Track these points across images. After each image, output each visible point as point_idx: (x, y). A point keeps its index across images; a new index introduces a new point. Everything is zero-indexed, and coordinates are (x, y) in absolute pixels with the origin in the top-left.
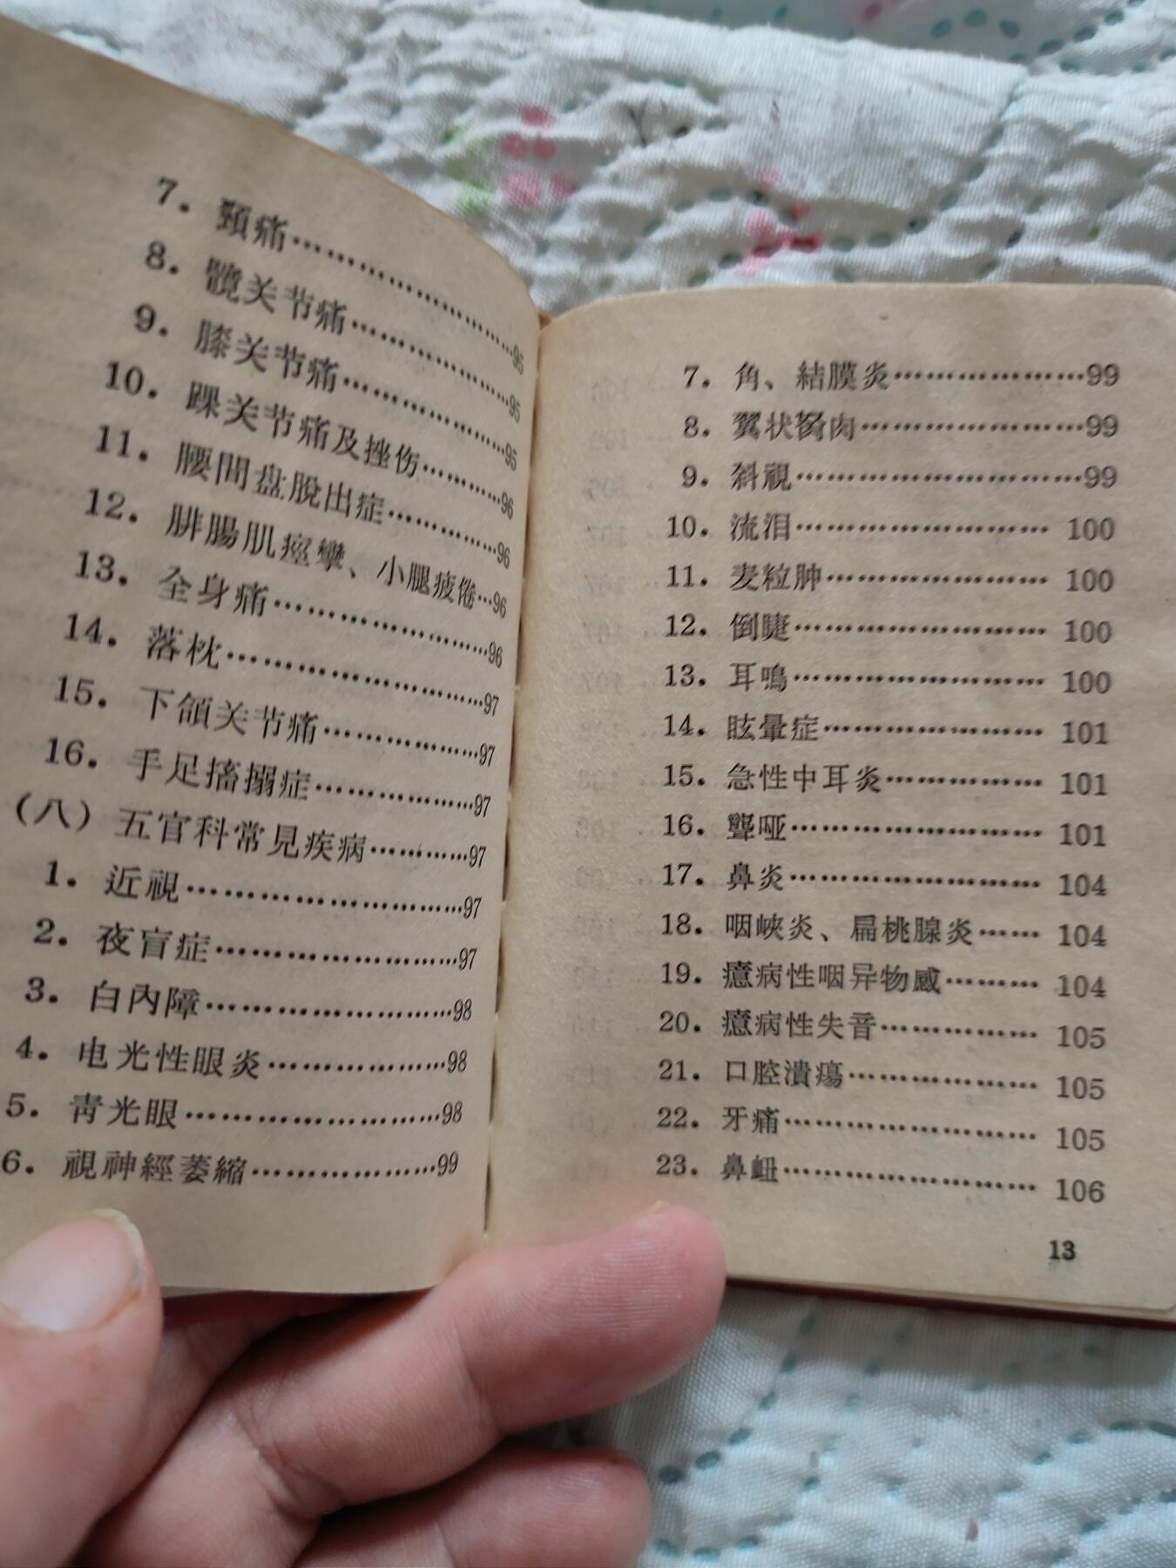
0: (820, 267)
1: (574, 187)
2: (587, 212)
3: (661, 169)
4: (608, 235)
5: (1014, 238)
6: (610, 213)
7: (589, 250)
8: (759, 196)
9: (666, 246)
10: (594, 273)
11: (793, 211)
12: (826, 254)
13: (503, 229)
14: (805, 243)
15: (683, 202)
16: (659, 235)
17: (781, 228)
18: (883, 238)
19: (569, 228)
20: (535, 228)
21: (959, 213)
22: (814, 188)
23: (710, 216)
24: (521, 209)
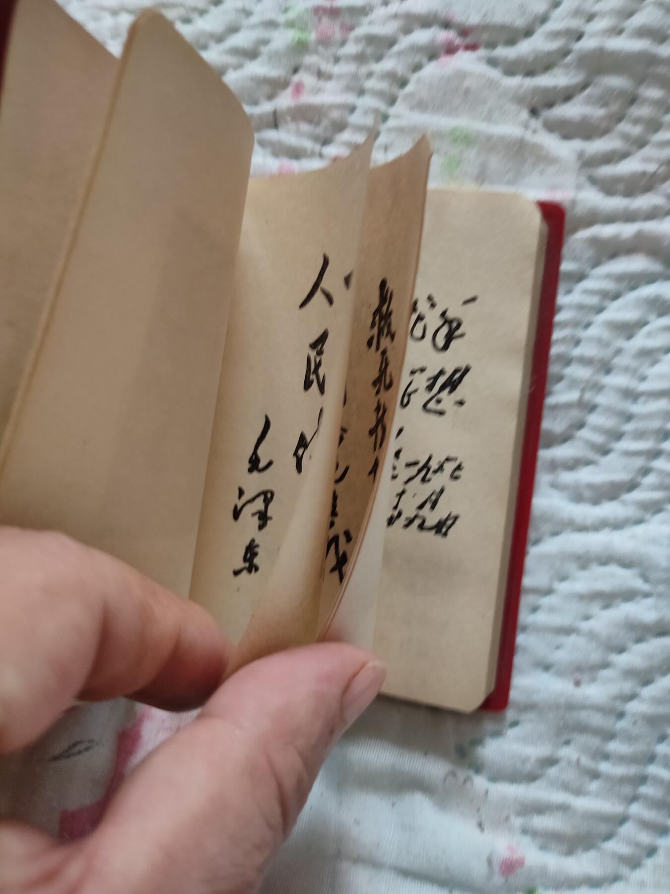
0: (480, 59)
1: (351, 28)
2: (358, 40)
3: (395, 16)
4: (369, 50)
5: (580, 36)
6: (371, 40)
7: (360, 58)
8: (446, 25)
9: (400, 53)
10: (364, 70)
11: (464, 32)
12: (482, 52)
13: (316, 51)
14: (472, 47)
15: (407, 31)
16: (396, 48)
17: (458, 41)
18: (511, 42)
19: (351, 48)
20: (333, 50)
21: (550, 26)
22: (474, 19)
23: (421, 36)
24: (325, 42)
